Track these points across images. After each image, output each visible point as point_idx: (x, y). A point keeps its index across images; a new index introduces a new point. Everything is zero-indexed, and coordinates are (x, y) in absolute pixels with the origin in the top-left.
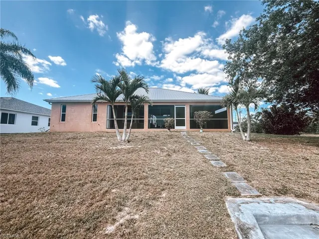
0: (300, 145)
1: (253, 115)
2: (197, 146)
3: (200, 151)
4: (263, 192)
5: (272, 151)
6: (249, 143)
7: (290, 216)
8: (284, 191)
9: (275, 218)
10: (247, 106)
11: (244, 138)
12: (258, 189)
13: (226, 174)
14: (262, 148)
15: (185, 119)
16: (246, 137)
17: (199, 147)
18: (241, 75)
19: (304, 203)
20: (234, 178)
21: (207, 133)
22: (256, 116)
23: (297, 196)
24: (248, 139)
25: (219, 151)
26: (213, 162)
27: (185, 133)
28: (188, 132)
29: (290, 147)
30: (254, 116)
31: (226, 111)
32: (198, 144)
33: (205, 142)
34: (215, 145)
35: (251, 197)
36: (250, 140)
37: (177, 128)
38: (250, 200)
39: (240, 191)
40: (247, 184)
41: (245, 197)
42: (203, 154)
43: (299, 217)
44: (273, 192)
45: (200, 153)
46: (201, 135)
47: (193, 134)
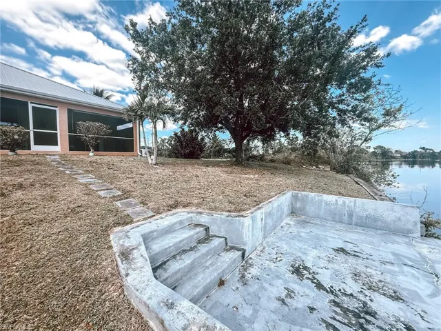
0: (196, 166)
1: (165, 139)
2: (78, 174)
3: (83, 181)
4: (157, 211)
5: (174, 173)
6: (155, 166)
7: (175, 224)
8: (175, 206)
9: (163, 229)
10: (155, 123)
11: (150, 162)
12: (153, 210)
13: (118, 203)
14: (166, 171)
15: (58, 132)
16: (152, 160)
17: (82, 176)
18: (150, 81)
19: (187, 210)
20: (130, 205)
21: (101, 157)
22: (169, 140)
23: (184, 207)
24: (154, 162)
25: (115, 177)
26: (102, 193)
27: (57, 157)
28: (62, 156)
29: (190, 168)
30: (167, 141)
31: (132, 128)
32: (80, 172)
33: (93, 168)
34: (112, 171)
35: (144, 219)
36: (157, 164)
37: (35, 148)
38: (143, 222)
39: (133, 216)
40: (142, 208)
41: (138, 221)
42: (86, 185)
43: (181, 222)
44: (166, 208)
45: (82, 184)
46: (90, 159)
47: (75, 158)
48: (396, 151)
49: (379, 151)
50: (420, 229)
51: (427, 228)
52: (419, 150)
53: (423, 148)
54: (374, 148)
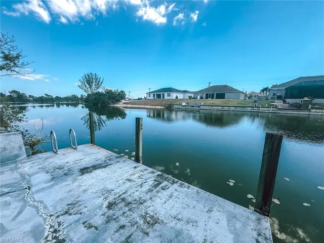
48: (30, 96)
49: (15, 95)
50: (25, 151)
51: (32, 148)
52: (44, 96)
53: (47, 95)
54: (10, 92)
